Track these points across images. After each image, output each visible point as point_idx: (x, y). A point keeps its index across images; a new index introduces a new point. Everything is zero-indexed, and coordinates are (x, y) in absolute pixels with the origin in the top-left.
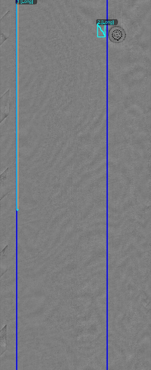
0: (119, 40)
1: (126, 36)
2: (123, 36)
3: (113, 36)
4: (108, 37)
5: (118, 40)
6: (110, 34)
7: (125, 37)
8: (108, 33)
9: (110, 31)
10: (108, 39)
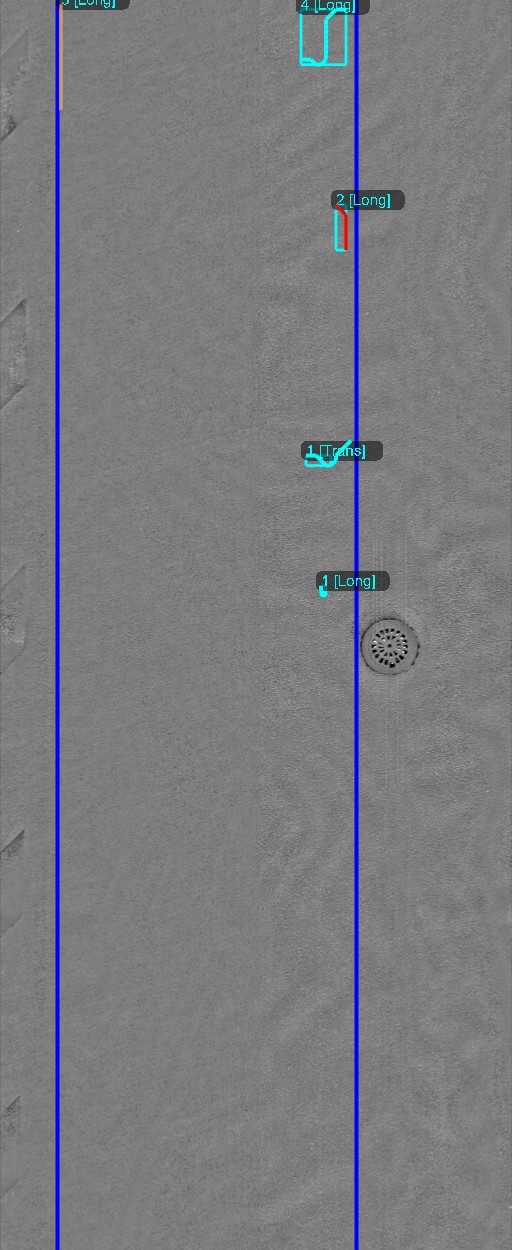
0: (397, 665)
1: (421, 651)
2: (412, 649)
3: (374, 651)
4: (360, 654)
5: (392, 666)
6: (363, 644)
7: (418, 654)
8: (360, 640)
9: (367, 635)
10: (360, 659)
